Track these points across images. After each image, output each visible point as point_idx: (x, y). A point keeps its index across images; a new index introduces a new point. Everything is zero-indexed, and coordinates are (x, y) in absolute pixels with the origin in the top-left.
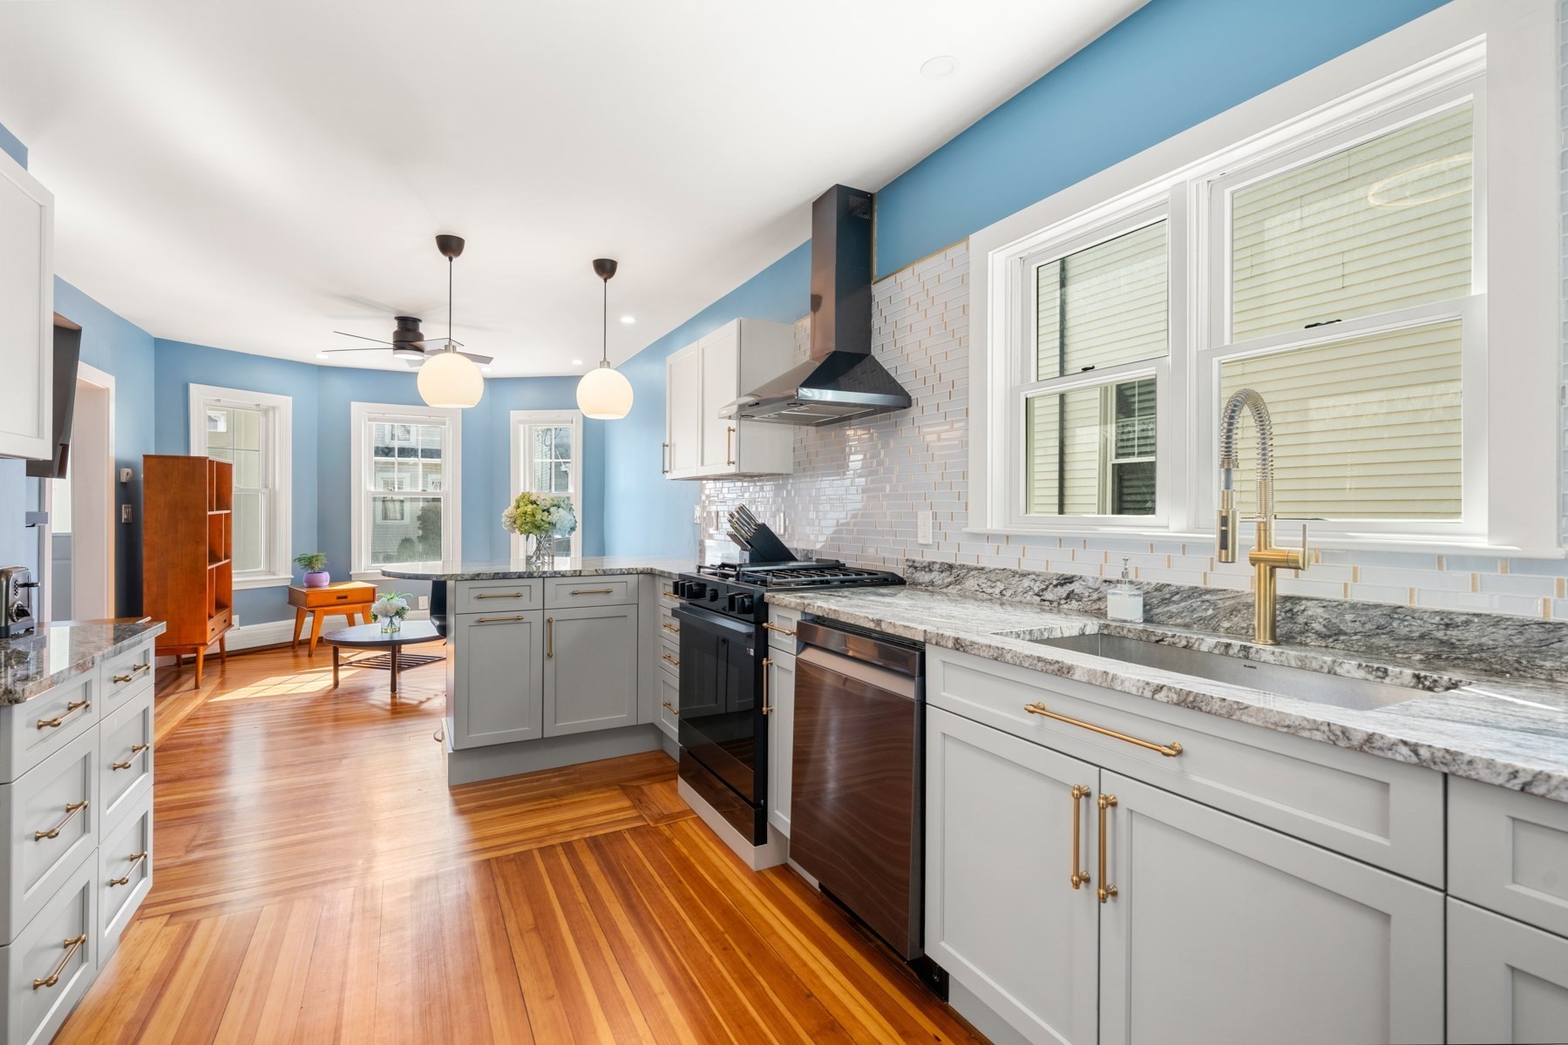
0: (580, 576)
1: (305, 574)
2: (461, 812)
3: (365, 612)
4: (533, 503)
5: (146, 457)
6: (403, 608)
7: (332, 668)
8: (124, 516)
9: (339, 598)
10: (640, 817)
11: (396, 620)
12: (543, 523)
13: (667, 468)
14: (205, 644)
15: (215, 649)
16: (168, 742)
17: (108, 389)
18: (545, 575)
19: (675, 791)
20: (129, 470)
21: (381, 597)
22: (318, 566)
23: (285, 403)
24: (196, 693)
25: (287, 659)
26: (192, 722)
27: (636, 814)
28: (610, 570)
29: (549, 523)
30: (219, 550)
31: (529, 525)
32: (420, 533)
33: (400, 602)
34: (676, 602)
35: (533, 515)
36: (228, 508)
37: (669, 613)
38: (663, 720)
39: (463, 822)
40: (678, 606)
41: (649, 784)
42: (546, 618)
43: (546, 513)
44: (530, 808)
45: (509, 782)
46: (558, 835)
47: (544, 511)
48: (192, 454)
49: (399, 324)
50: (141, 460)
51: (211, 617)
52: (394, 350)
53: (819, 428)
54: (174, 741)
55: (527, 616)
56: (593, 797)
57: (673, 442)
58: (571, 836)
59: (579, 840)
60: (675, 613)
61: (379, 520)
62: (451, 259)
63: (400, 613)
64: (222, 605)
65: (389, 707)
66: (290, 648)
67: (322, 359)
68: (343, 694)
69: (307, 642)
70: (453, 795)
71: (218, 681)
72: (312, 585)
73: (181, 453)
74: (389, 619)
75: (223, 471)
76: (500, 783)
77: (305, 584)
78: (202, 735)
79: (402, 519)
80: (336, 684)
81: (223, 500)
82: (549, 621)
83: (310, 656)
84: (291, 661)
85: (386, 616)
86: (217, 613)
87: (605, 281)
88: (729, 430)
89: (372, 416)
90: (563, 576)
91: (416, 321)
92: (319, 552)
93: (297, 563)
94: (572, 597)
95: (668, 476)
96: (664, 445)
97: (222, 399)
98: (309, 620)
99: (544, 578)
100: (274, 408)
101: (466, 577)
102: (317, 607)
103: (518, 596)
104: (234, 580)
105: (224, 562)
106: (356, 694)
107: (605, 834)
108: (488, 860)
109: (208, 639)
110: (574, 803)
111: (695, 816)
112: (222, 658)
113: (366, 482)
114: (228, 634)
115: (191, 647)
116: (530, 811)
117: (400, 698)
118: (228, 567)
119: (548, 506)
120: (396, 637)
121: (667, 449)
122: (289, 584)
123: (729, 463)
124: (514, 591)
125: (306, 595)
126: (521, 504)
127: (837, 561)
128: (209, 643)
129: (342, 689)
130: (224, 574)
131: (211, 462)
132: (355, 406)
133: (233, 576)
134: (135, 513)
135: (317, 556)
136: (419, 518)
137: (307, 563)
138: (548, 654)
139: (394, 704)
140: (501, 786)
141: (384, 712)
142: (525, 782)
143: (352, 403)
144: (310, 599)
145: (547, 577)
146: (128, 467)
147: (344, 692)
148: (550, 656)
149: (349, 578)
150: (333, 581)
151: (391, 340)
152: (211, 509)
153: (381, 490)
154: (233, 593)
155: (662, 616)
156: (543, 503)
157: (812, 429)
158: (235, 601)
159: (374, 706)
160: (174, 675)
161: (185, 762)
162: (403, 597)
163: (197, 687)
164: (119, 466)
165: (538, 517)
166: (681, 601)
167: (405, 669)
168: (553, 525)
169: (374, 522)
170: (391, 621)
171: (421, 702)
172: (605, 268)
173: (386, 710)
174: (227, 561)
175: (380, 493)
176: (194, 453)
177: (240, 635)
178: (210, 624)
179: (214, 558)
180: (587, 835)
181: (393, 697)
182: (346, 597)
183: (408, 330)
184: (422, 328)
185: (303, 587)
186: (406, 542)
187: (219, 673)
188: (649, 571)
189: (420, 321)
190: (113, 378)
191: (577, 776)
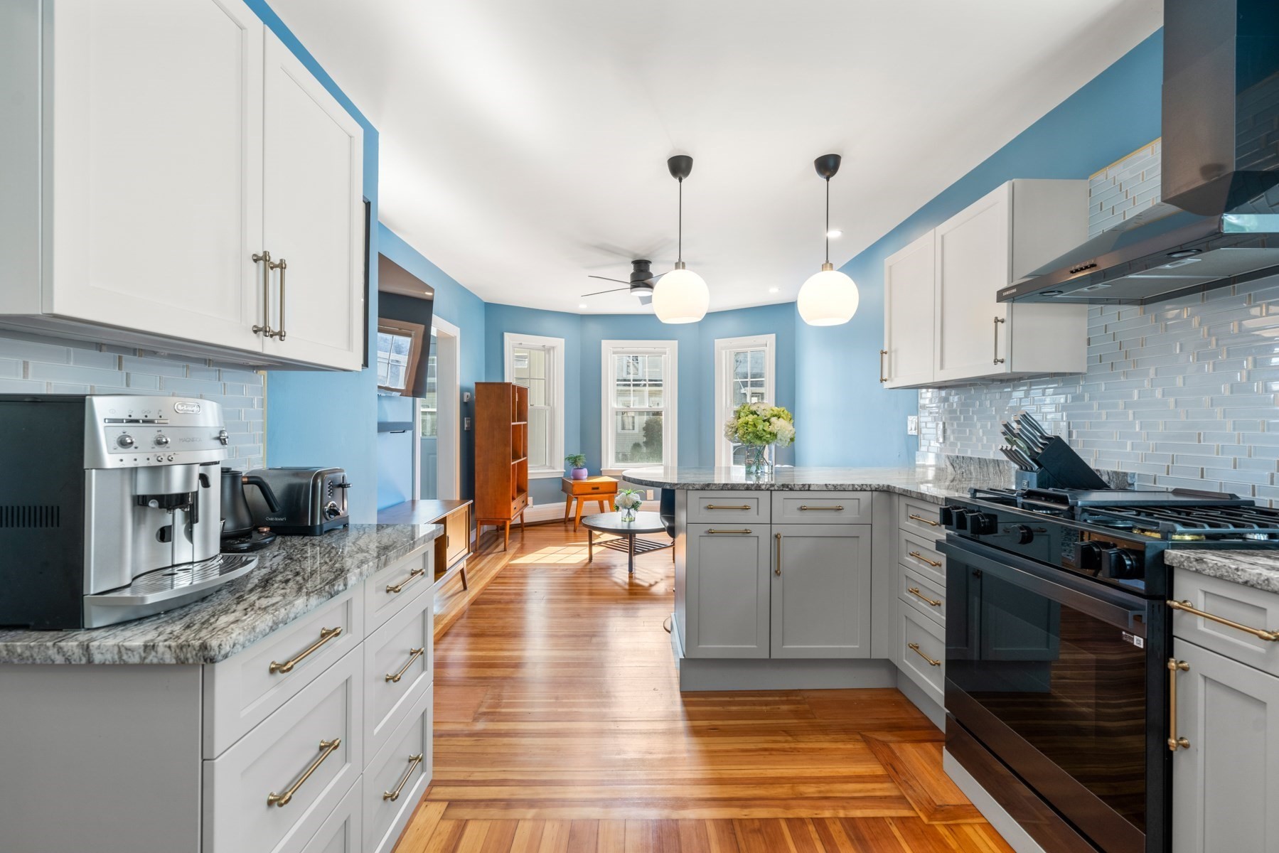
0: (809, 490)
1: (572, 469)
2: (695, 732)
3: (611, 501)
4: (754, 413)
5: (476, 383)
6: (637, 502)
7: (588, 543)
8: (466, 426)
9: (593, 489)
10: (901, 800)
11: (632, 511)
12: (764, 434)
13: (885, 376)
14: (510, 519)
15: (518, 521)
16: (482, 596)
17: (456, 337)
18: (772, 488)
19: (938, 765)
20: (469, 394)
21: (621, 492)
22: (580, 464)
23: (559, 343)
24: (505, 554)
25: (559, 532)
26: (498, 580)
27: (895, 793)
28: (841, 485)
29: (770, 433)
30: (518, 450)
31: (751, 435)
32: (645, 439)
33: (635, 497)
34: (942, 534)
35: (755, 426)
36: (526, 420)
37: (933, 546)
38: (905, 661)
39: (697, 748)
40: (944, 537)
41: (899, 742)
42: (774, 532)
43: (768, 424)
44: (766, 746)
45: (737, 699)
46: (804, 803)
47: (764, 421)
48: (506, 381)
49: (635, 268)
50: (474, 385)
51: (514, 499)
52: (631, 289)
53: (1147, 306)
54: (485, 596)
55: (755, 530)
56: (834, 746)
57: (893, 348)
58: (823, 808)
59: (834, 819)
60: (940, 546)
61: (620, 430)
62: (680, 180)
63: (635, 506)
64: (521, 490)
65: (627, 587)
66: (562, 524)
67: (583, 307)
68: (595, 569)
69: (573, 520)
70: (685, 704)
71: (519, 545)
72: (576, 478)
73: (499, 381)
74: (627, 510)
75: (522, 392)
76: (727, 699)
77: (572, 477)
78: (502, 594)
79: (633, 429)
80: (591, 559)
81: (522, 415)
82: (776, 536)
83: (575, 531)
84: (563, 534)
85: (625, 508)
86: (517, 497)
87: (828, 180)
88: (997, 321)
89: (615, 350)
90: (791, 490)
91: (647, 263)
92: (581, 453)
93: (567, 461)
94: (799, 512)
95: (887, 385)
96: (882, 353)
97: (523, 343)
98: (574, 503)
99: (771, 491)
100: (553, 348)
101: (697, 487)
102: (579, 495)
103: (746, 508)
104: (529, 472)
105: (522, 459)
106: (604, 569)
107: (866, 819)
108: (730, 822)
109: (512, 515)
110: (813, 750)
111: (981, 820)
112: (522, 527)
113: (611, 402)
114: (526, 511)
115: (501, 520)
116: (765, 750)
117: (636, 578)
118: (525, 463)
119: (769, 417)
120: (634, 526)
121: (886, 357)
122: (562, 476)
123: (996, 361)
124: (741, 503)
125: (573, 486)
126: (742, 414)
127: (1233, 496)
128: (512, 519)
129: (596, 564)
130: (523, 467)
131: (514, 386)
132: (604, 343)
133: (529, 469)
134: (472, 425)
135: (580, 456)
136: (644, 429)
137: (573, 461)
138: (776, 572)
139: (631, 584)
140: (730, 703)
141: (623, 591)
142: (753, 703)
143: (603, 341)
144: (575, 488)
145: (775, 490)
146: (468, 392)
147: (596, 567)
148: (778, 573)
149: (600, 474)
150: (591, 475)
151: (629, 280)
152: (514, 421)
153: (620, 407)
154: (529, 482)
155: (904, 542)
156: (763, 414)
157: (1136, 309)
158: (530, 487)
159: (616, 583)
160: (495, 538)
161: (488, 618)
162: (637, 493)
163: (505, 550)
164: (463, 391)
165: (760, 427)
166: (949, 532)
167: (638, 553)
168: (774, 435)
169: (617, 431)
170: (629, 513)
171: (651, 586)
172: (828, 165)
173: (625, 589)
174: (525, 458)
175: (620, 409)
176: (507, 380)
177: (535, 511)
178: (513, 505)
179: (516, 456)
180: (842, 814)
181: (631, 577)
182: (598, 488)
183: (642, 271)
184: (652, 269)
185: (570, 479)
186: (636, 446)
187: (520, 539)
188: (885, 488)
189: (650, 262)
190: (458, 329)
191: (807, 707)
